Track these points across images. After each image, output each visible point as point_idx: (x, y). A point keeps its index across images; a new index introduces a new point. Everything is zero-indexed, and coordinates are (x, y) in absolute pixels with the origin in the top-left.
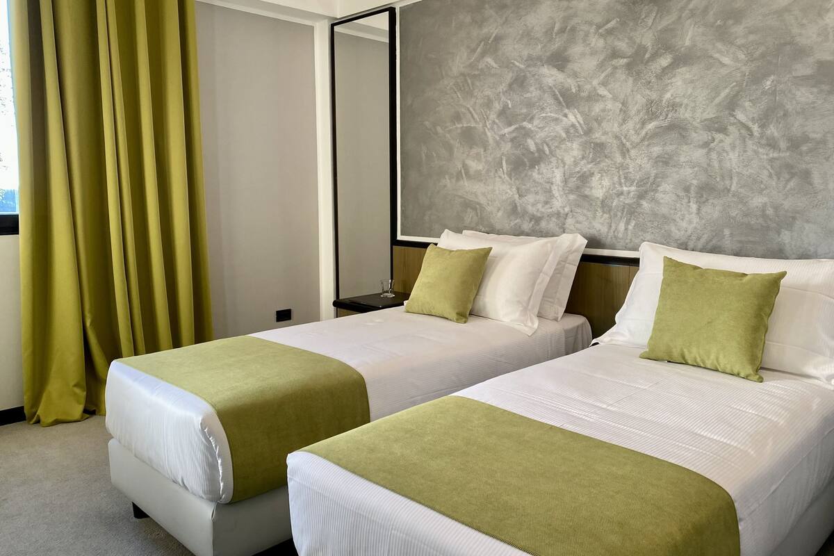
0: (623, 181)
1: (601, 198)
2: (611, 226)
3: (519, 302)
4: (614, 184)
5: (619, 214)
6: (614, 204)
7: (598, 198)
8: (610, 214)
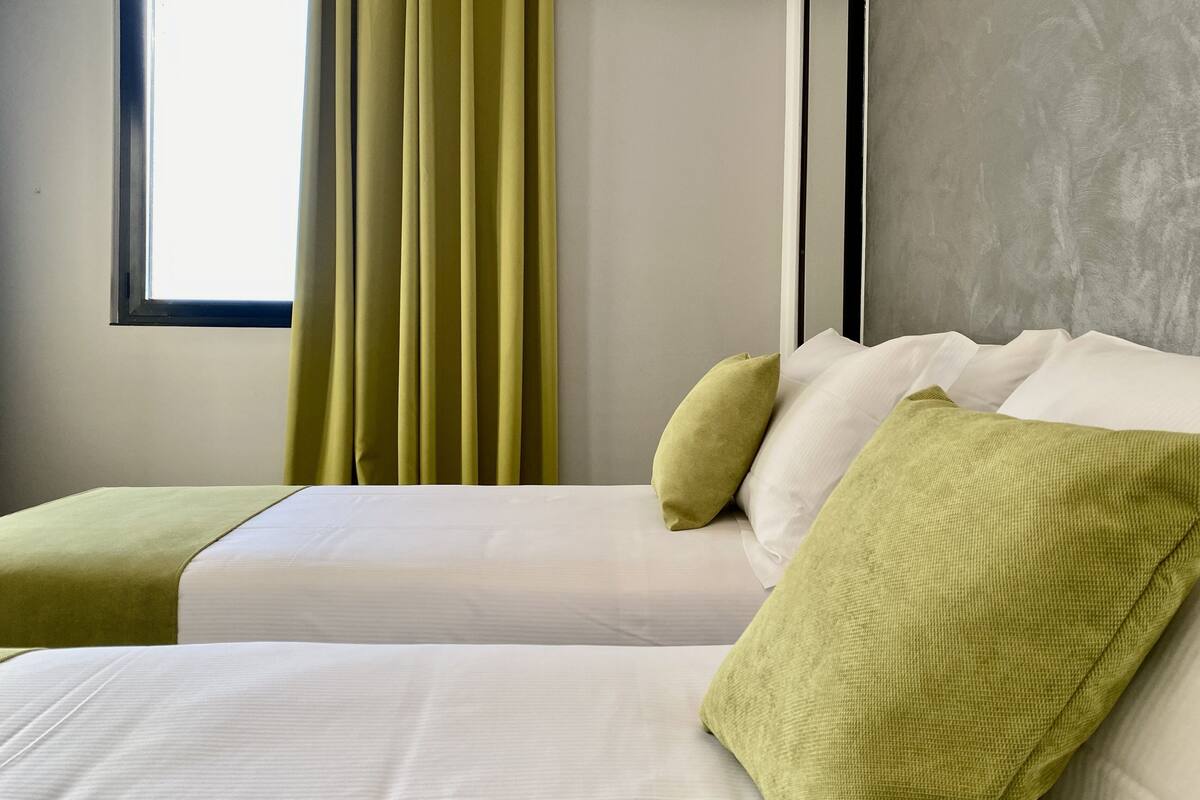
0: (1184, 162)
1: (1138, 224)
2: (1158, 308)
3: (794, 496)
4: (1164, 173)
5: (1177, 266)
6: (1167, 236)
7: (1132, 224)
8: (1157, 270)
